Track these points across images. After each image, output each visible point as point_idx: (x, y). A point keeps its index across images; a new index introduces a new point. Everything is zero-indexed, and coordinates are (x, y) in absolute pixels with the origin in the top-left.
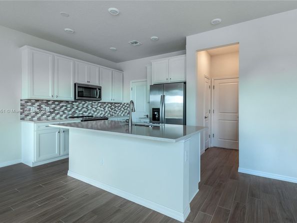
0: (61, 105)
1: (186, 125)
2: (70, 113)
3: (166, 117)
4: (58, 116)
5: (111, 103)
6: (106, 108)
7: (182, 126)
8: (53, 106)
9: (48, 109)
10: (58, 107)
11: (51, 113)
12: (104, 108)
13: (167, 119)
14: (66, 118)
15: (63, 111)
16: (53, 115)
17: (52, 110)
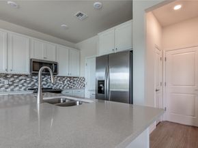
0: (20, 78)
1: (132, 103)
2: (30, 85)
3: (111, 90)
4: (17, 88)
5: (70, 77)
6: (65, 82)
7: (128, 104)
8: (12, 79)
9: (6, 82)
10: (17, 80)
11: (10, 85)
12: (63, 82)
13: (112, 91)
14: (25, 90)
15: (22, 84)
16: (12, 87)
17: (11, 83)
